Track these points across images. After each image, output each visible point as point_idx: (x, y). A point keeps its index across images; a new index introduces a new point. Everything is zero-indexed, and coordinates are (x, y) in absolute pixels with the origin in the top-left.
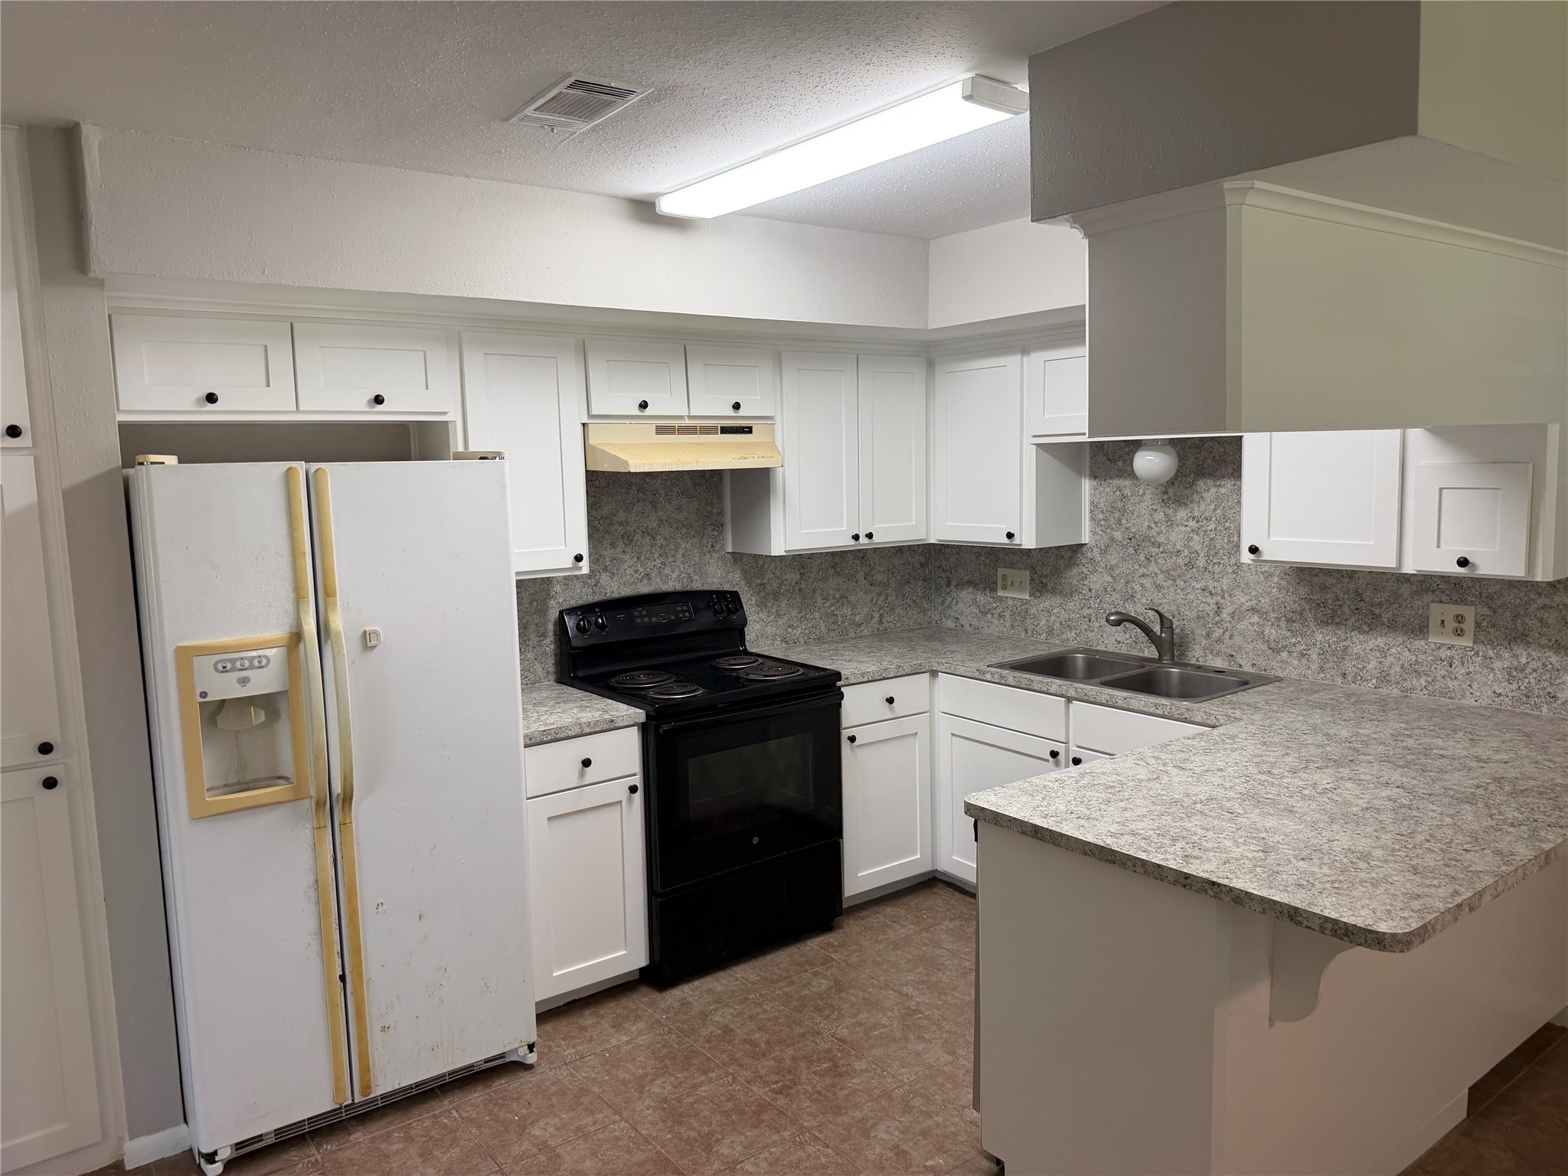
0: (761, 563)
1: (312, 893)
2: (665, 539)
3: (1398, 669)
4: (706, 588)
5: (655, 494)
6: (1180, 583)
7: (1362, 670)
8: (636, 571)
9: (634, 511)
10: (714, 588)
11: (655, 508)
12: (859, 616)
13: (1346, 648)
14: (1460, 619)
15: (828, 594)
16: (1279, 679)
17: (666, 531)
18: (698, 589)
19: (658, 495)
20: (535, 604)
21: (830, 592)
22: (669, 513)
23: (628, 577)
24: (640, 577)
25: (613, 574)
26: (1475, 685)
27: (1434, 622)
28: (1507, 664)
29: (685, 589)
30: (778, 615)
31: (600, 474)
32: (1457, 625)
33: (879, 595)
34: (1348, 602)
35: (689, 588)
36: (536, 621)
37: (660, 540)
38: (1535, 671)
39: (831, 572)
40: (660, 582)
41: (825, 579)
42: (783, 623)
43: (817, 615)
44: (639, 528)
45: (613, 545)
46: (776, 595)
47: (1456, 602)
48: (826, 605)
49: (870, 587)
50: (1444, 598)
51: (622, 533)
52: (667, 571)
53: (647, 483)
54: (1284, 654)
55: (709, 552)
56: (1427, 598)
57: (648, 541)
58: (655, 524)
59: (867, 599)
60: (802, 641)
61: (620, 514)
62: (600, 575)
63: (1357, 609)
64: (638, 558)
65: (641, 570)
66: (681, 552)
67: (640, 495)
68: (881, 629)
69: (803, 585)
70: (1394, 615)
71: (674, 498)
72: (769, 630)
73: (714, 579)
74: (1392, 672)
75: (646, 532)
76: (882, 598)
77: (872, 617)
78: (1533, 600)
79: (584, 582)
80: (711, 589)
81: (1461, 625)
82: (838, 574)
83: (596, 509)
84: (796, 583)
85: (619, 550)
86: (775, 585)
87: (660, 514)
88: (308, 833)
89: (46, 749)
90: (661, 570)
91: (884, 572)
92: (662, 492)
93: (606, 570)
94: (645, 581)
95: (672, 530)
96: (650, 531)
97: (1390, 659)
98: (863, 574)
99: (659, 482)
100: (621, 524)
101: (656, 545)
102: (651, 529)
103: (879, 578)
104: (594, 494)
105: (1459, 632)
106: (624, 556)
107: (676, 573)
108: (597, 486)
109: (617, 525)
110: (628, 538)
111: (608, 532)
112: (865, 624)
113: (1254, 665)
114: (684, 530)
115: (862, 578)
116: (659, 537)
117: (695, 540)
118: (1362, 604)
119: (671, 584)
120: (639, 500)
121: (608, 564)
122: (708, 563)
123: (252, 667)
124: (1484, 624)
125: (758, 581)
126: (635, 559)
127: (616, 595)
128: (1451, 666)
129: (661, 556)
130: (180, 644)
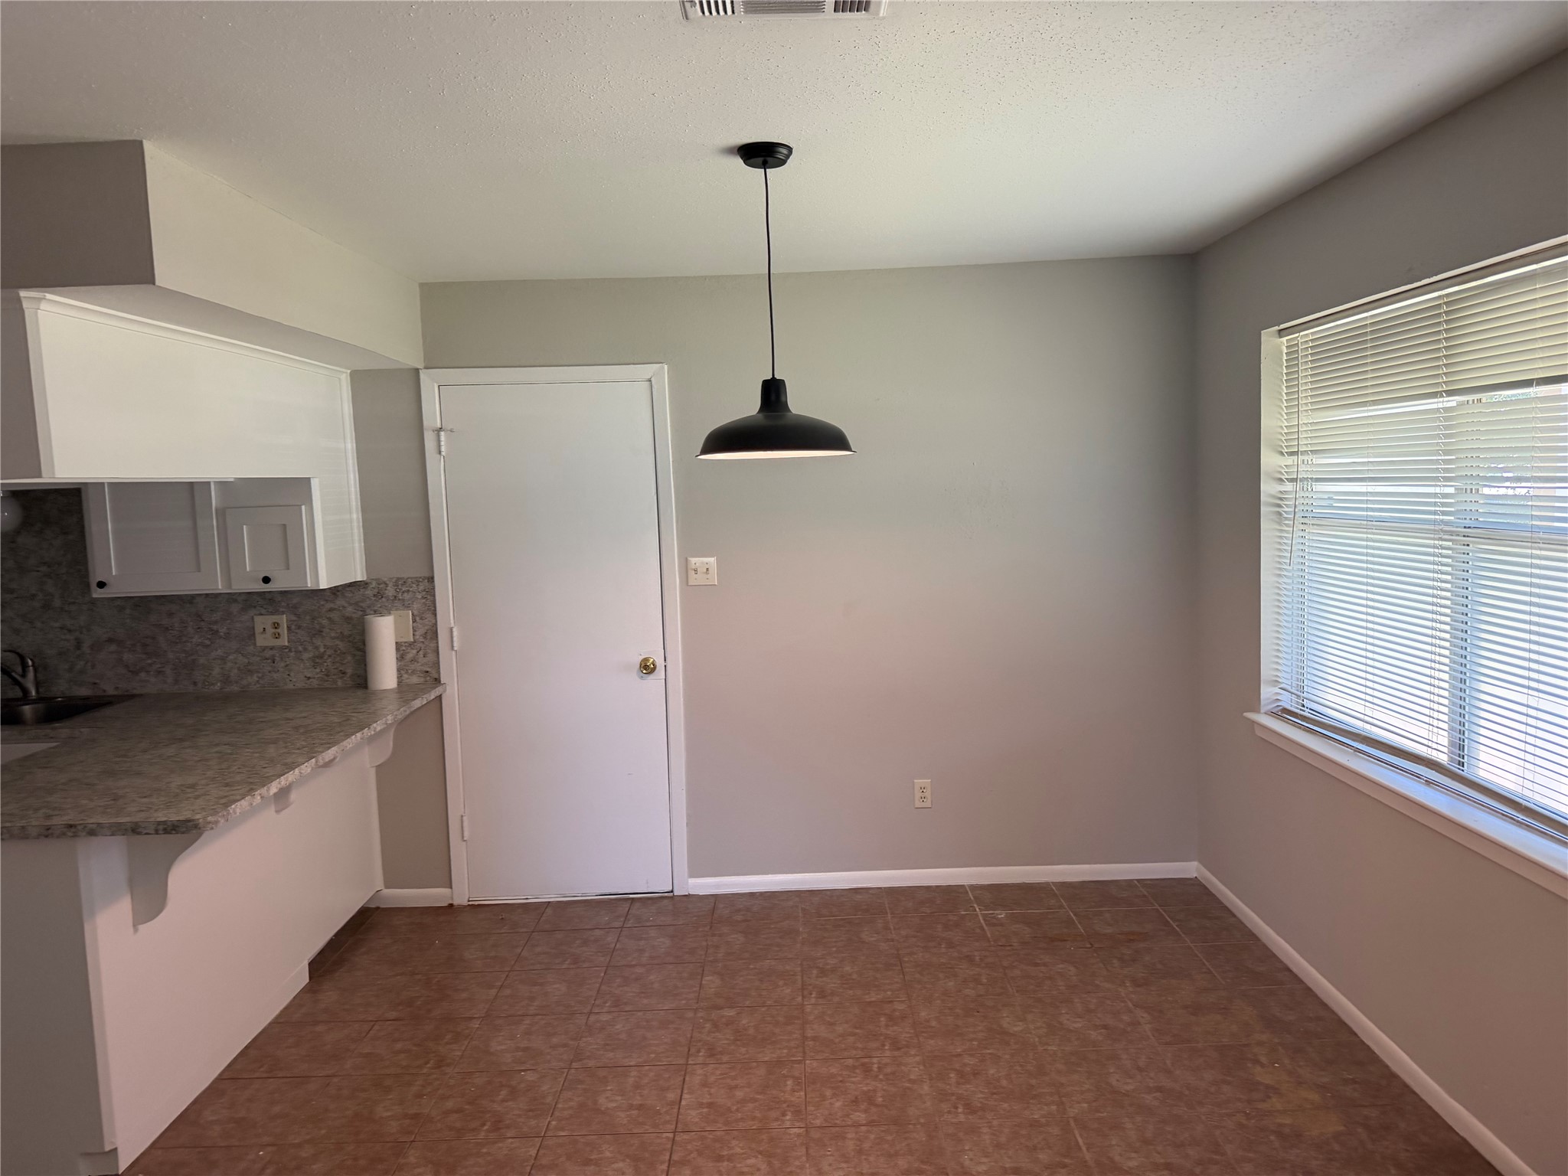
3: (236, 671)
6: (39, 624)
7: (208, 676)
13: (194, 661)
14: (276, 625)
16: (140, 695)
26: (292, 674)
27: (258, 629)
28: (311, 655)
32: (274, 630)
34: (191, 623)
38: (330, 656)
47: (272, 613)
50: (263, 611)
54: (143, 675)
56: (252, 612)
63: (199, 628)
70: (228, 629)
74: (232, 674)
78: (323, 605)
81: (277, 630)
97: (229, 664)
105: (277, 635)
113: (117, 688)
118: (202, 623)
124: (293, 627)
128: (274, 662)
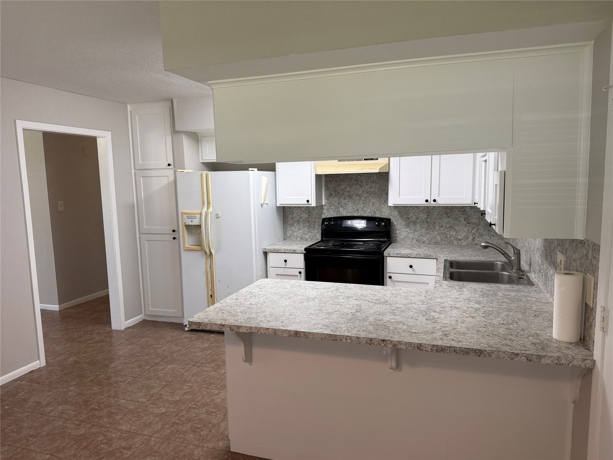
0: (408, 209)
1: (205, 273)
2: (365, 198)
4: (382, 217)
5: (361, 182)
8: (353, 208)
9: (353, 187)
10: (385, 217)
11: (361, 187)
12: (460, 236)
15: (442, 225)
17: (365, 195)
18: (378, 217)
19: (362, 182)
20: (318, 216)
21: (444, 224)
22: (367, 189)
23: (350, 210)
24: (354, 210)
25: (344, 208)
29: (372, 216)
30: (415, 230)
31: (341, 175)
33: (473, 228)
35: (374, 216)
36: (318, 221)
37: (363, 198)
39: (445, 216)
40: (362, 213)
41: (441, 219)
42: (417, 234)
43: (436, 233)
44: (354, 194)
45: (345, 199)
46: (415, 223)
48: (441, 229)
49: (468, 224)
51: (348, 195)
52: (365, 209)
53: (358, 178)
55: (384, 204)
57: (358, 198)
58: (361, 192)
59: (466, 229)
60: (427, 242)
61: (348, 188)
62: (340, 208)
64: (354, 204)
65: (355, 208)
66: (371, 203)
67: (356, 182)
68: (473, 243)
69: (429, 220)
71: (369, 183)
72: (410, 236)
73: (385, 214)
75: (357, 195)
76: (476, 230)
77: (468, 237)
79: (334, 210)
80: (384, 217)
82: (449, 217)
83: (339, 187)
84: (425, 219)
85: (347, 201)
86: (414, 219)
87: (363, 189)
88: (205, 259)
89: (174, 231)
90: (363, 209)
91: (477, 219)
92: (365, 182)
93: (342, 207)
94: (356, 212)
95: (368, 195)
96: (359, 194)
98: (463, 218)
99: (363, 178)
100: (348, 192)
101: (361, 200)
102: (360, 194)
103: (474, 221)
104: (338, 181)
106: (349, 203)
107: (369, 210)
108: (340, 179)
109: (346, 192)
110: (350, 197)
111: (343, 194)
112: (464, 240)
114: (373, 195)
115: (463, 220)
116: (362, 197)
117: (377, 199)
119: (367, 214)
120: (355, 184)
121: (342, 205)
122: (383, 208)
123: (193, 218)
125: (406, 216)
126: (353, 204)
127: (345, 215)
129: (363, 203)
130: (182, 211)
